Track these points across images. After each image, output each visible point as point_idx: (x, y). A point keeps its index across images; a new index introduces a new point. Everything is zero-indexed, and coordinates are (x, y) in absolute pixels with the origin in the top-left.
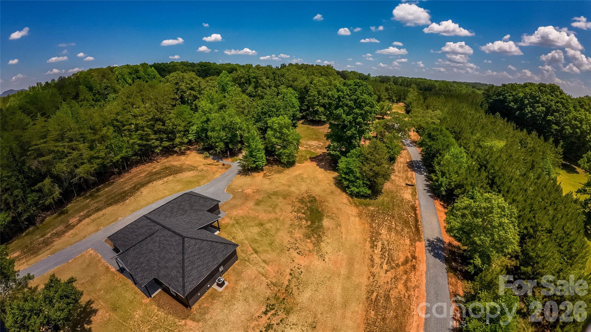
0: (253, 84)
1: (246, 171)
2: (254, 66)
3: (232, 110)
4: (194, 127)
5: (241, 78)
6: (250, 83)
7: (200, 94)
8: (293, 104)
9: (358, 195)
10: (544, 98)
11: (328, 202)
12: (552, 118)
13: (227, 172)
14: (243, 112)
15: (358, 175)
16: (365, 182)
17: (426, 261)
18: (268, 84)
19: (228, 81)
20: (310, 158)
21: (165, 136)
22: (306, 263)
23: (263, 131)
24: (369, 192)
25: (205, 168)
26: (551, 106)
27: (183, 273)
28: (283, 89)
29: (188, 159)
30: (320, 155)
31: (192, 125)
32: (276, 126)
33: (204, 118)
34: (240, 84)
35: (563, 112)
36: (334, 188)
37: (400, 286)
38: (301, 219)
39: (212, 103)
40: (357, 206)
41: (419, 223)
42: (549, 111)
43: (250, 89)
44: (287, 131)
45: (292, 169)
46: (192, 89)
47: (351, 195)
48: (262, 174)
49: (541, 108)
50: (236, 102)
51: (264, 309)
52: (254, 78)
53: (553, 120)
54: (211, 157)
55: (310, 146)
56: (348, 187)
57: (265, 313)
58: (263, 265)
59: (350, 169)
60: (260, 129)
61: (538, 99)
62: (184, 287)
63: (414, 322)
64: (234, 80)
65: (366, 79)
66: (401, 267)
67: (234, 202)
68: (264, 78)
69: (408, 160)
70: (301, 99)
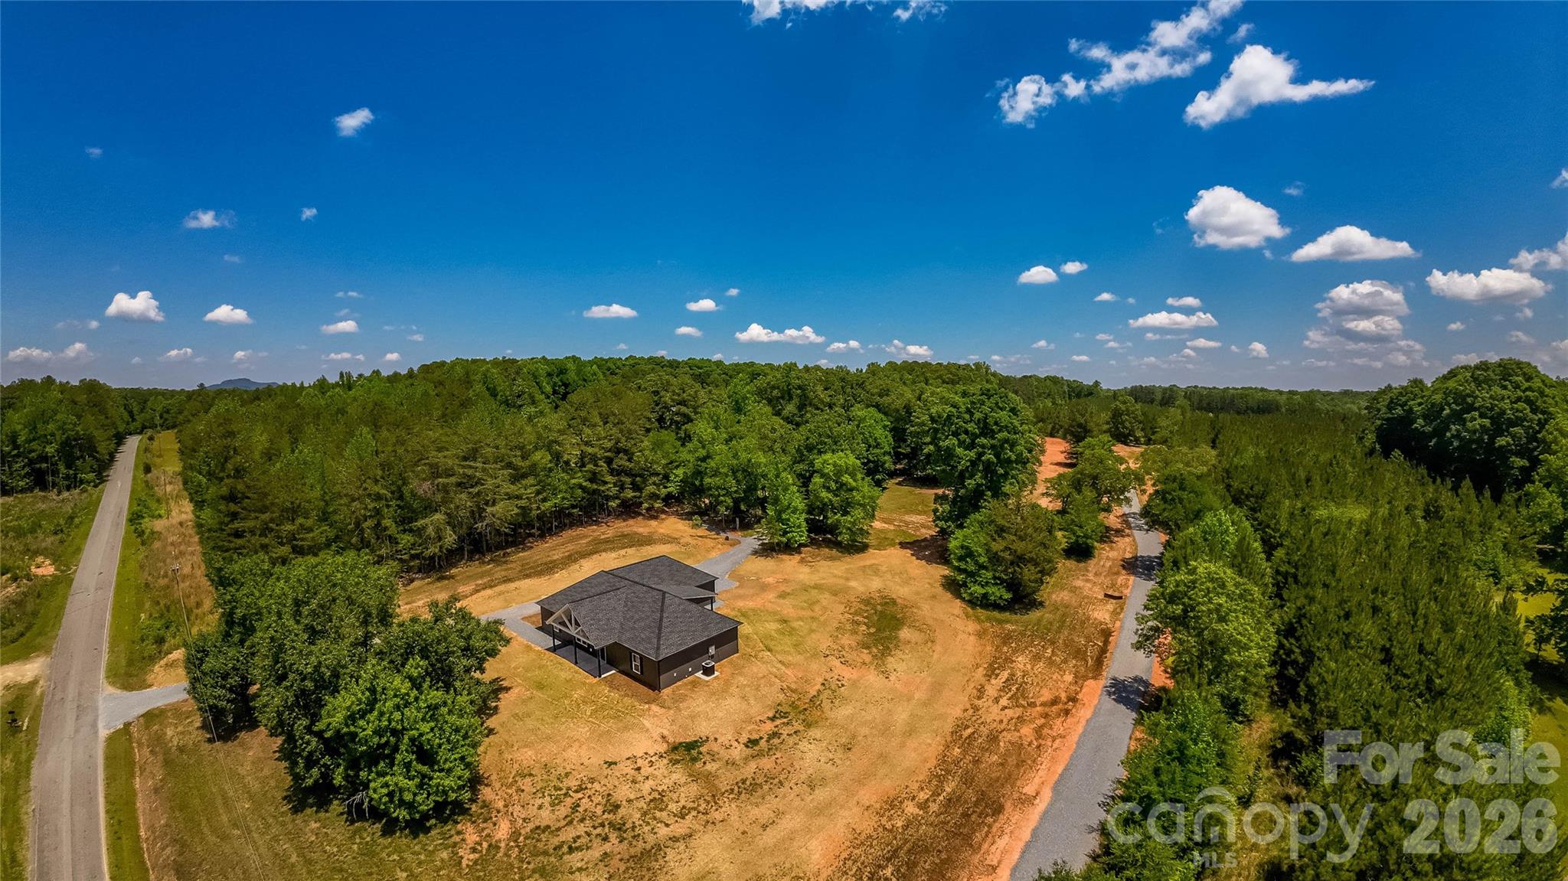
0: (796, 401)
1: (768, 550)
2: (801, 367)
3: (752, 441)
4: (680, 472)
5: (773, 388)
6: (791, 398)
7: (696, 413)
8: (876, 439)
9: (984, 603)
10: (1483, 397)
11: (918, 608)
12: (1507, 442)
13: (732, 550)
14: (771, 449)
15: (982, 560)
16: (997, 575)
17: (1096, 707)
18: (828, 399)
19: (748, 392)
20: (900, 543)
21: (628, 480)
22: (855, 676)
23: (805, 480)
24: (1007, 596)
25: (694, 542)
26: (1503, 412)
27: (660, 633)
28: (858, 411)
29: (663, 525)
30: (925, 539)
31: (677, 467)
32: (829, 469)
33: (702, 453)
34: (770, 401)
35: (1531, 420)
36: (940, 590)
37: (1027, 731)
38: (858, 623)
39: (716, 428)
40: (978, 619)
41: (1108, 655)
42: (1500, 424)
43: (790, 408)
44: (851, 481)
45: (857, 556)
46: (683, 403)
47: (972, 602)
48: (797, 557)
49: (1479, 421)
50: (759, 430)
51: (771, 715)
52: (800, 387)
53: (1508, 444)
54: (705, 526)
55: (907, 524)
56: (965, 585)
57: (773, 719)
58: (779, 665)
59: (967, 548)
60: (800, 476)
61: (1469, 400)
62: (658, 648)
63: (1037, 777)
64: (760, 393)
65: (1090, 394)
66: (1038, 708)
67: (741, 592)
68: (819, 388)
69: (1128, 556)
70: (899, 434)
